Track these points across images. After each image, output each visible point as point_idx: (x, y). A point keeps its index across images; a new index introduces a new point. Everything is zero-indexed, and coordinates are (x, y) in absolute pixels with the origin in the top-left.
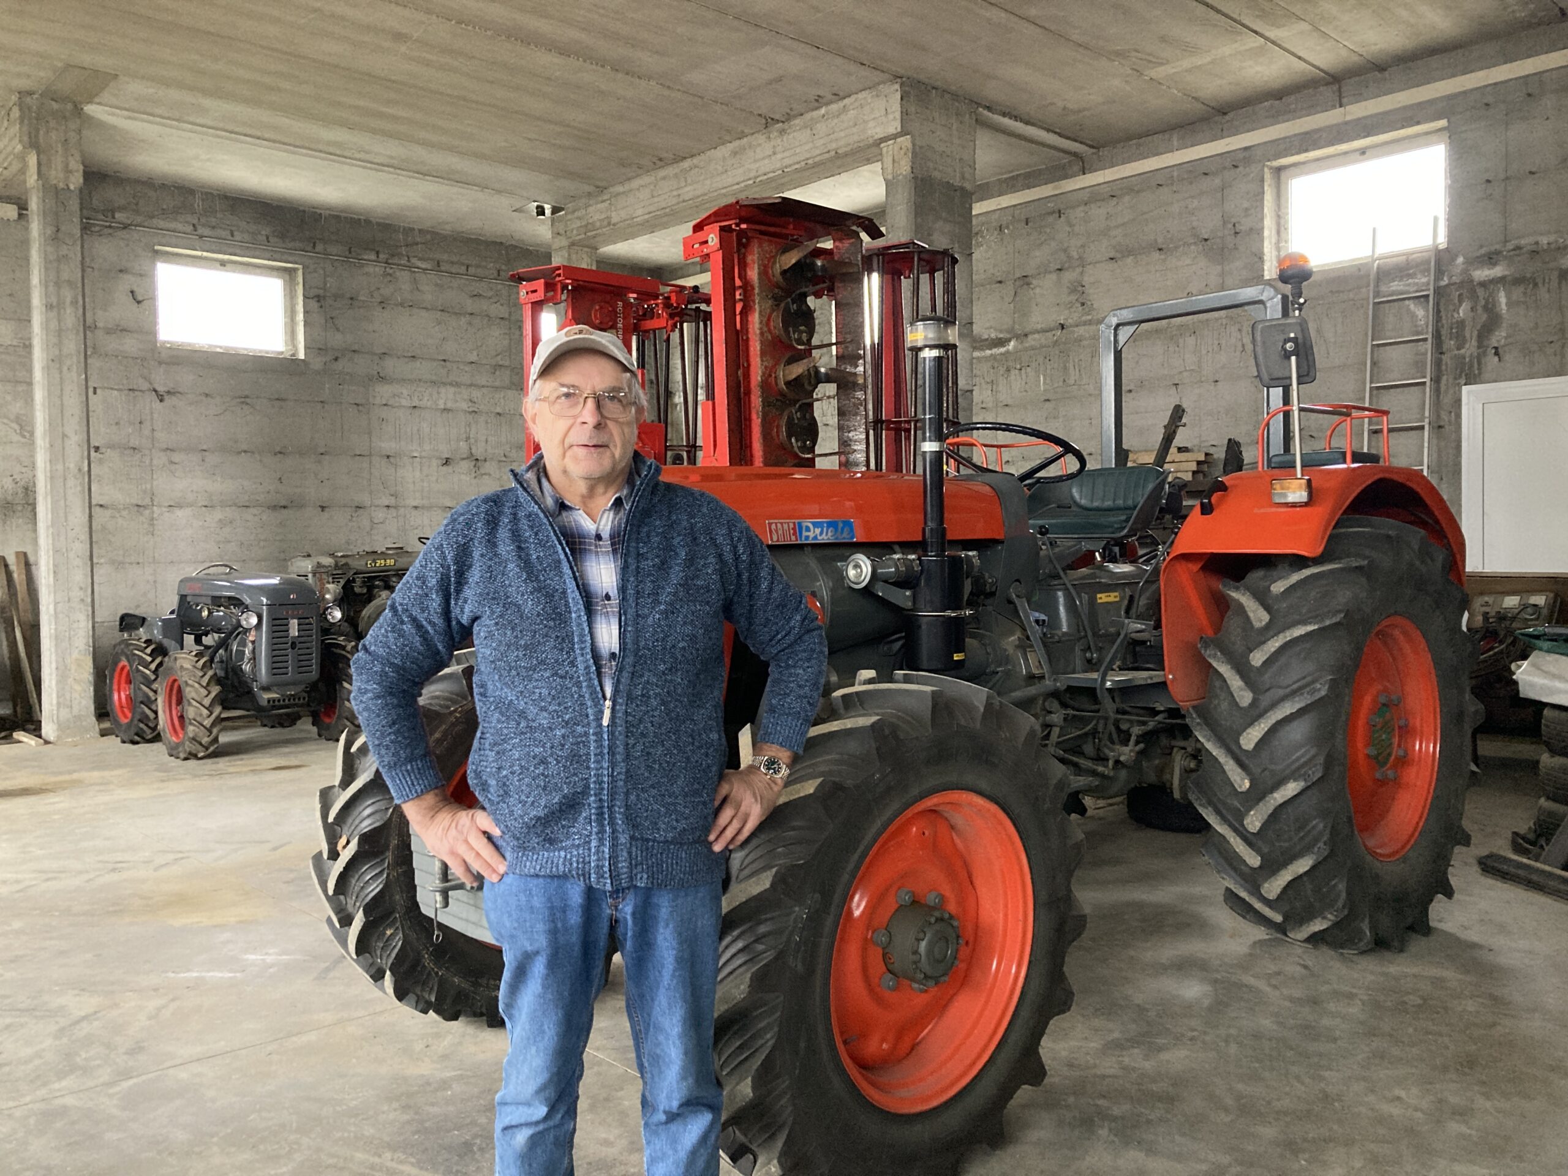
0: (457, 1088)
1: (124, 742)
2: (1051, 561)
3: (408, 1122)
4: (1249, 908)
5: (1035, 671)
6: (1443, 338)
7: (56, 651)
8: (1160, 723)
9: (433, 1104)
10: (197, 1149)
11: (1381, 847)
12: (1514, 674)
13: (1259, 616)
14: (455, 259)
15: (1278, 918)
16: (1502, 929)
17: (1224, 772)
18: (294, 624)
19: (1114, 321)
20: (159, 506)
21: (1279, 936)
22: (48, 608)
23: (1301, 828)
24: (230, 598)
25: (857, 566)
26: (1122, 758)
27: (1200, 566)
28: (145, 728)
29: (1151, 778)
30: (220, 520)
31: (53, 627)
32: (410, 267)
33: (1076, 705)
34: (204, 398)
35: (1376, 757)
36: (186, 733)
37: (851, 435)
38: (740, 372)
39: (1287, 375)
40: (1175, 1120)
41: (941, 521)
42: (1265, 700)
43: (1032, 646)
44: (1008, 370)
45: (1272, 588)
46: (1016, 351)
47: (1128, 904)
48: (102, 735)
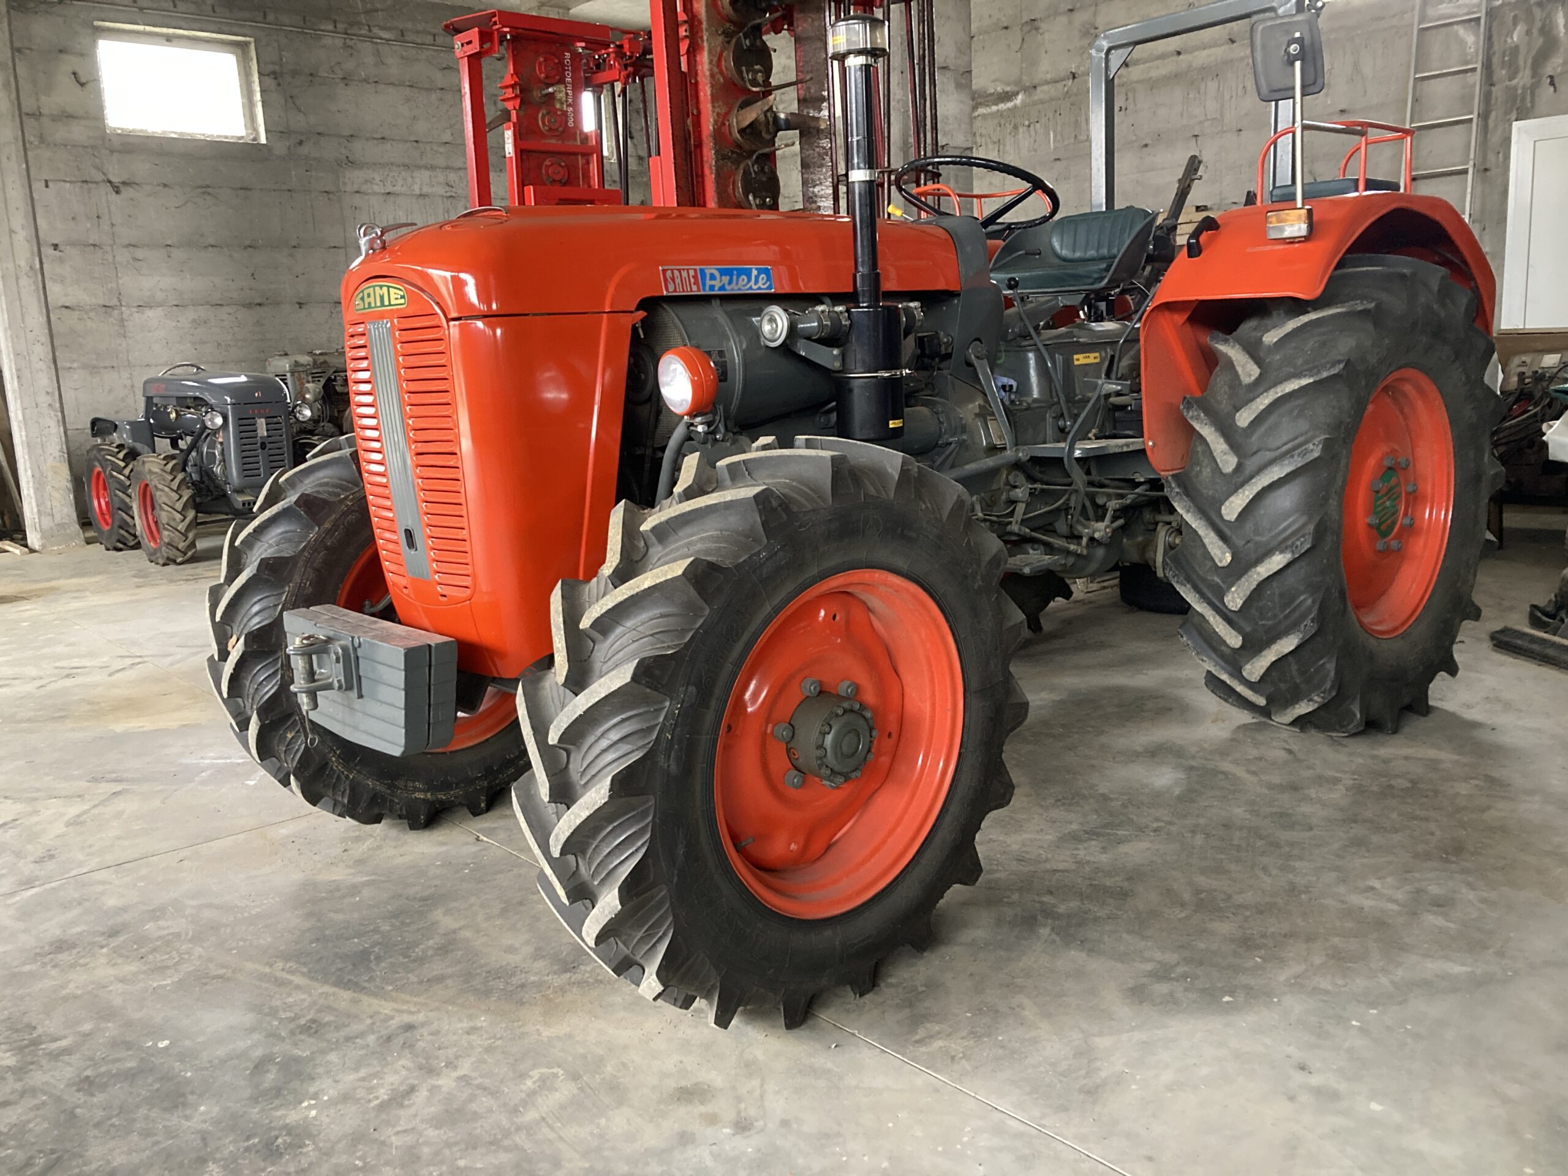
0: (366, 893)
1: (108, 549)
2: (1021, 319)
3: (309, 930)
4: (1231, 691)
5: (997, 442)
6: (1494, 67)
7: (30, 458)
8: (1139, 495)
9: (336, 912)
10: (81, 961)
11: (1380, 622)
12: (1544, 434)
13: (1248, 370)
14: (420, 27)
15: (1262, 701)
16: (1508, 706)
17: (1204, 545)
18: (261, 423)
19: (1105, 45)
20: (129, 306)
21: (1263, 719)
22: (16, 415)
23: (1288, 604)
24: (196, 398)
25: (772, 320)
26: (1097, 535)
27: (1186, 317)
28: (126, 534)
29: (1134, 557)
30: (194, 321)
31: (24, 433)
32: (371, 38)
33: (1045, 478)
34: (161, 188)
35: (1377, 527)
36: (161, 539)
37: (816, 190)
38: (689, 121)
39: (1289, 85)
40: (1125, 916)
41: (874, 265)
42: (1251, 464)
43: (993, 414)
44: (1016, 127)
45: (1264, 339)
46: (1024, 105)
47: (1108, 689)
48: (88, 543)
